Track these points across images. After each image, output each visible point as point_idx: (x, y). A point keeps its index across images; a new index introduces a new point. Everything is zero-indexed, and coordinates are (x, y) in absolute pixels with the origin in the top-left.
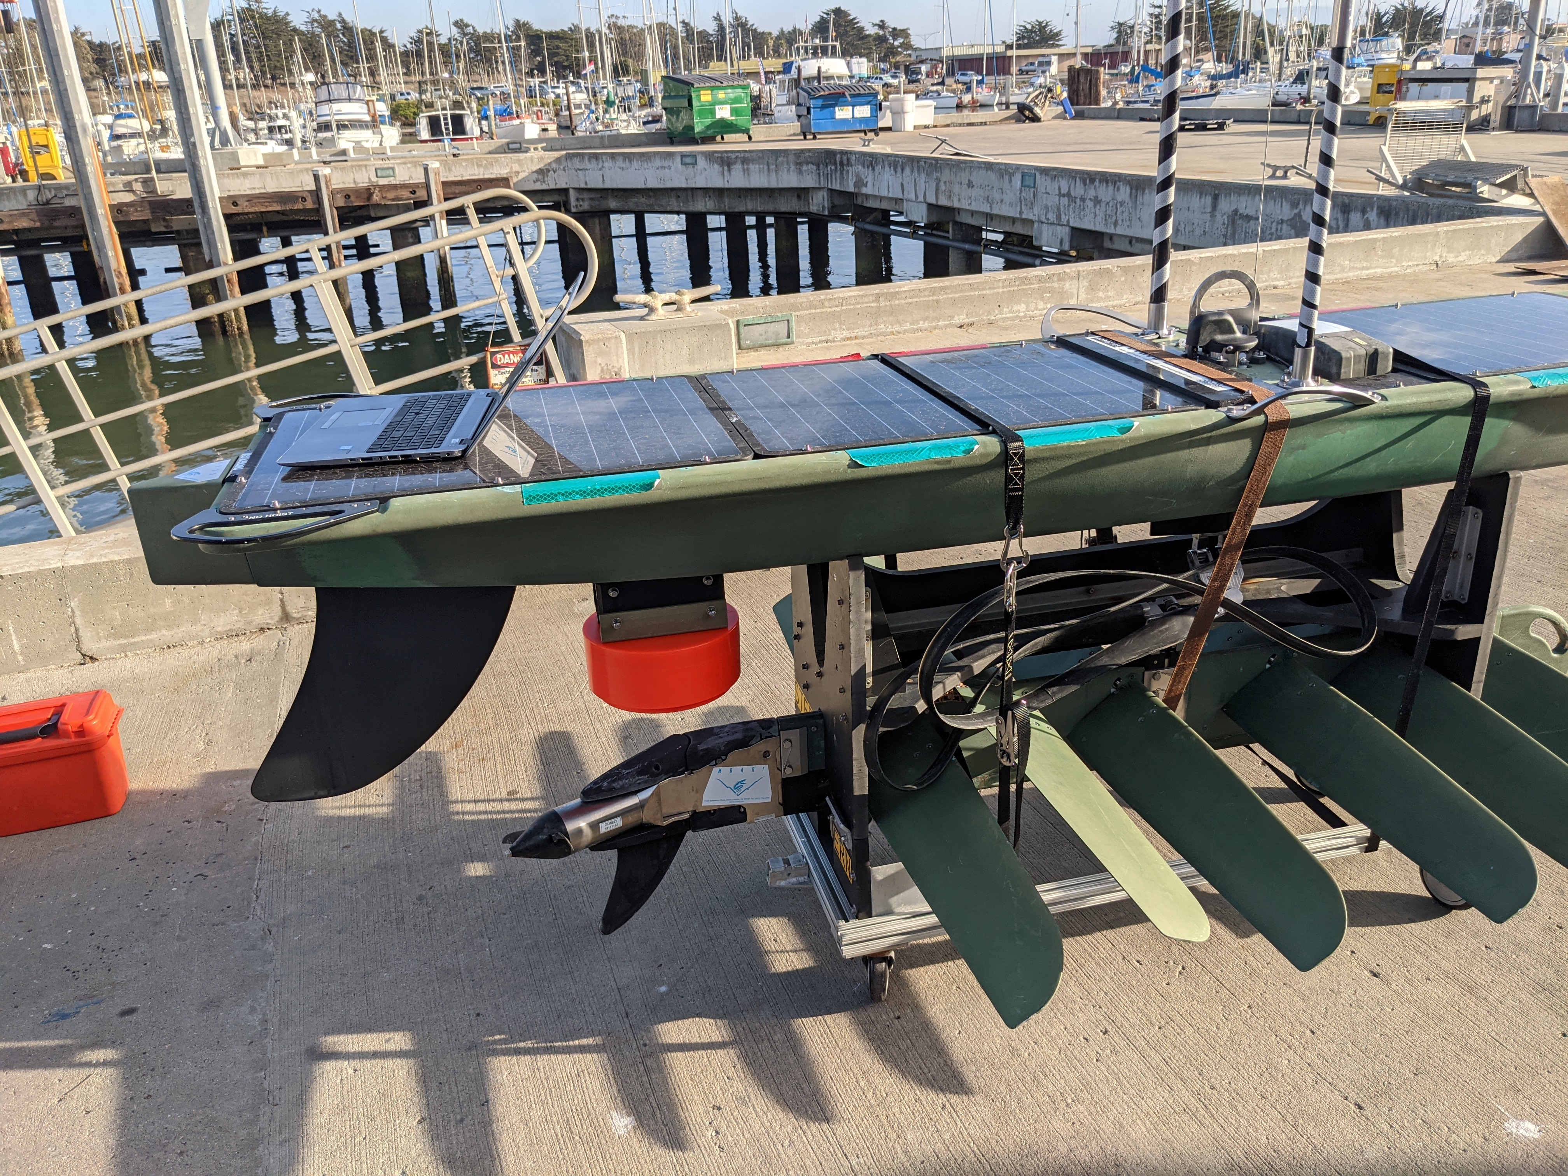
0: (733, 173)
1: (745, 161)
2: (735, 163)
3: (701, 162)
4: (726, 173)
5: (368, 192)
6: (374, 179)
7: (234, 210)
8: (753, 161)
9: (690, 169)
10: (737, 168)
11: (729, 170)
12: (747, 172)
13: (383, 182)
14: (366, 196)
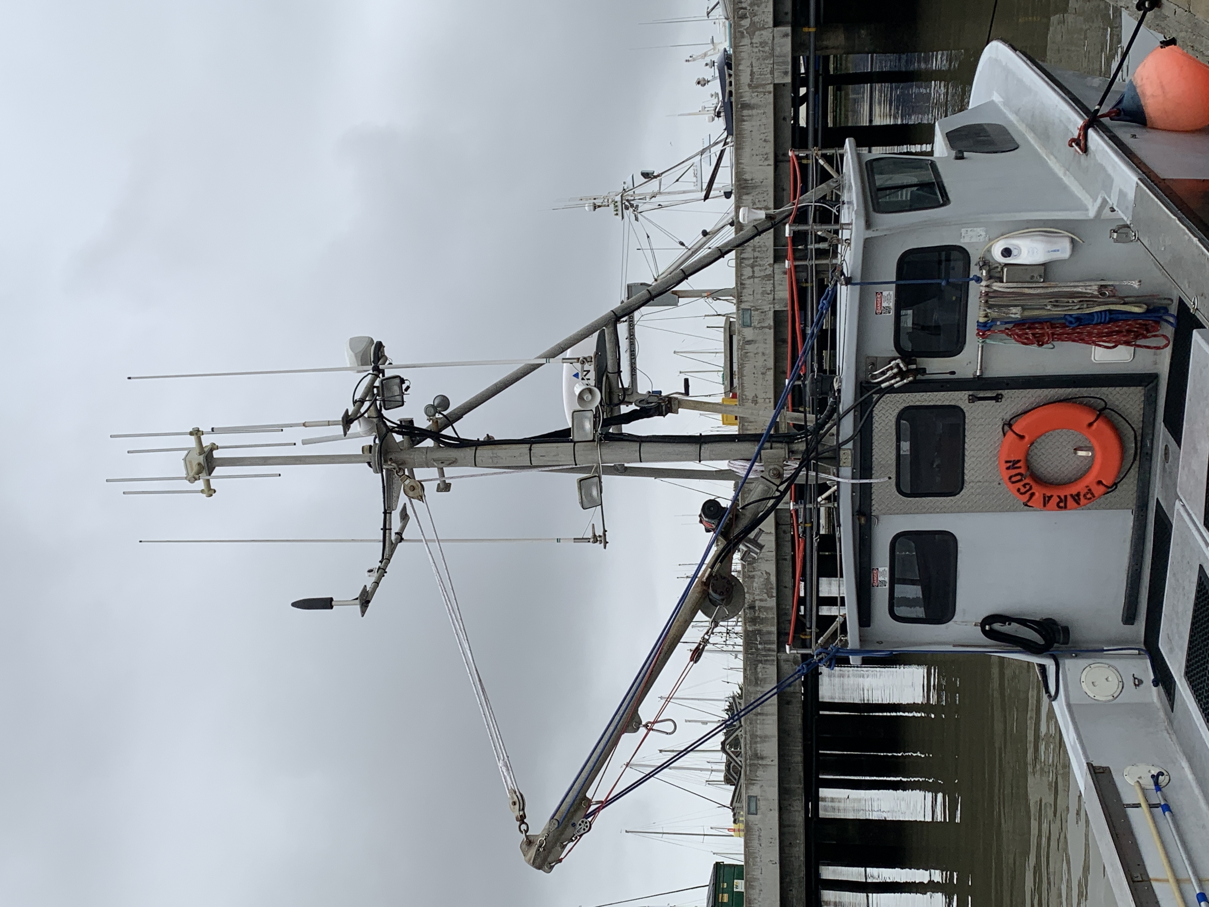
0: (764, 754)
2: (756, 750)
3: (755, 790)
4: (765, 762)
9: (761, 804)
11: (762, 758)
12: (764, 738)
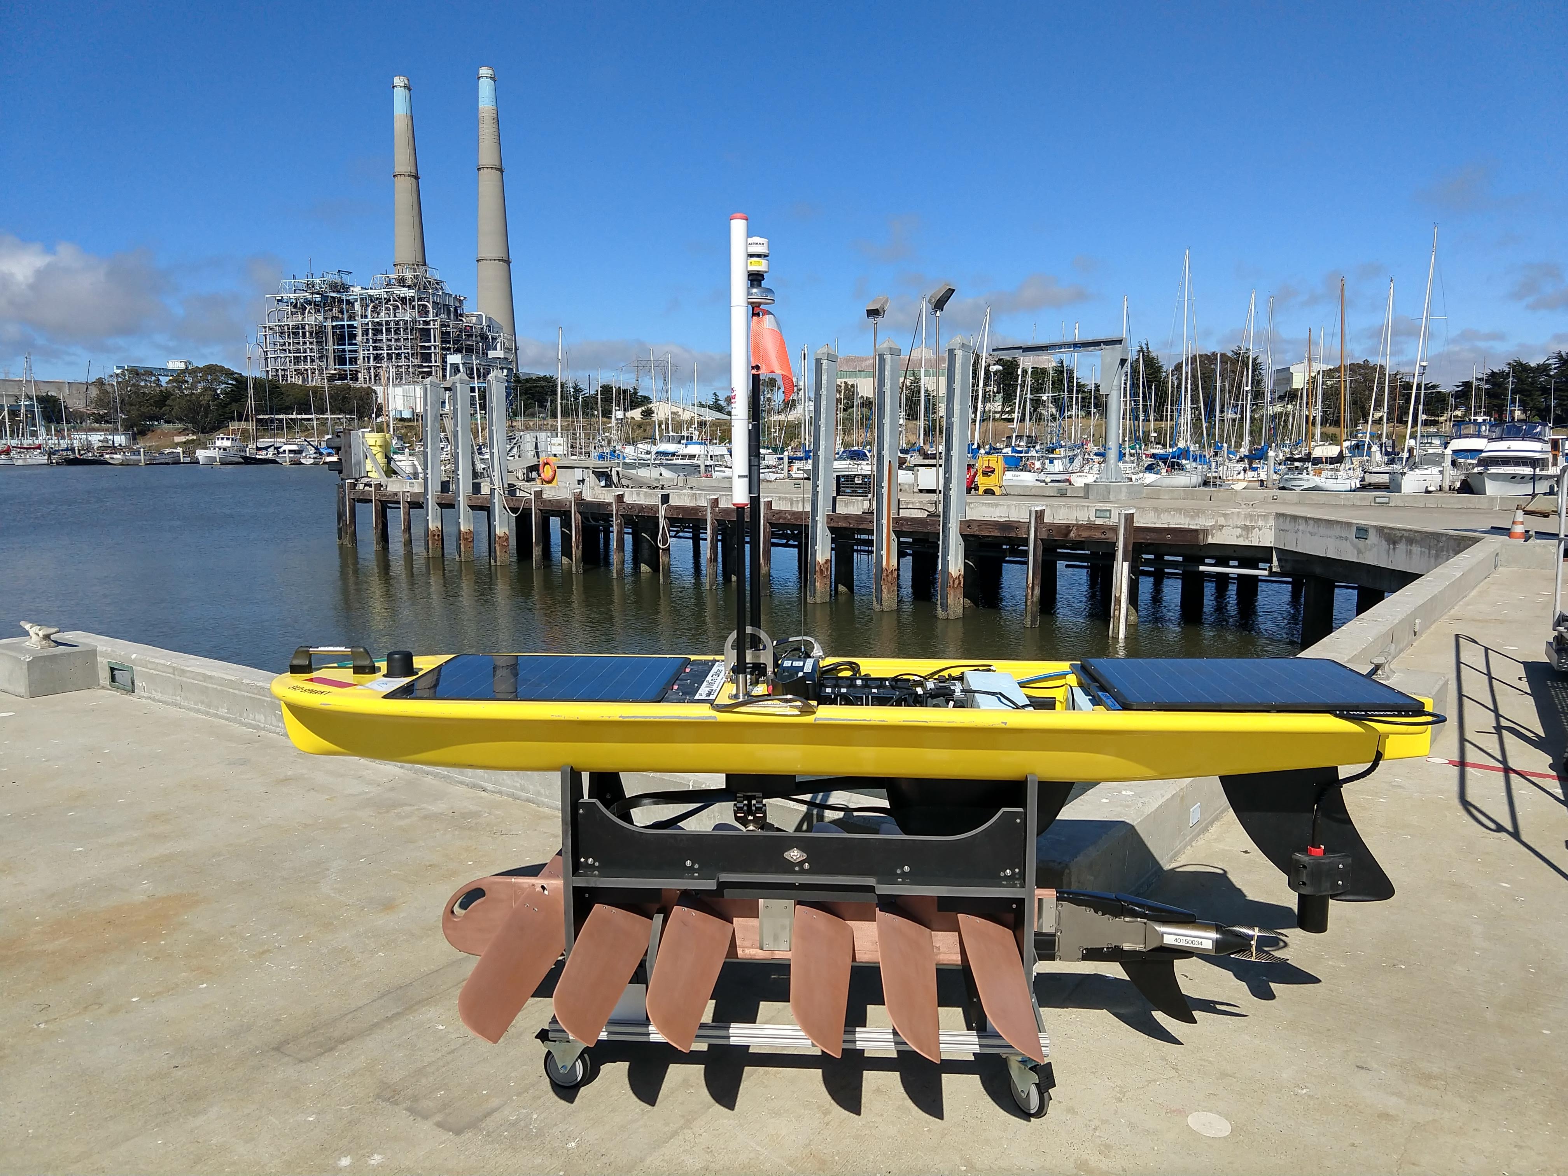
0: (1398, 552)
1: (1410, 541)
2: (1400, 542)
3: (1373, 537)
4: (1391, 551)
5: (1068, 528)
6: (1092, 518)
7: (968, 532)
8: (1417, 542)
9: (1361, 543)
10: (1402, 547)
11: (1394, 549)
12: (1409, 553)
13: (1099, 522)
14: (1064, 532)
